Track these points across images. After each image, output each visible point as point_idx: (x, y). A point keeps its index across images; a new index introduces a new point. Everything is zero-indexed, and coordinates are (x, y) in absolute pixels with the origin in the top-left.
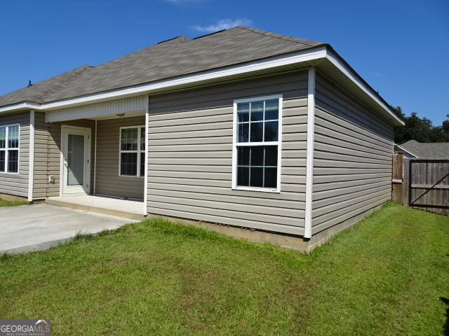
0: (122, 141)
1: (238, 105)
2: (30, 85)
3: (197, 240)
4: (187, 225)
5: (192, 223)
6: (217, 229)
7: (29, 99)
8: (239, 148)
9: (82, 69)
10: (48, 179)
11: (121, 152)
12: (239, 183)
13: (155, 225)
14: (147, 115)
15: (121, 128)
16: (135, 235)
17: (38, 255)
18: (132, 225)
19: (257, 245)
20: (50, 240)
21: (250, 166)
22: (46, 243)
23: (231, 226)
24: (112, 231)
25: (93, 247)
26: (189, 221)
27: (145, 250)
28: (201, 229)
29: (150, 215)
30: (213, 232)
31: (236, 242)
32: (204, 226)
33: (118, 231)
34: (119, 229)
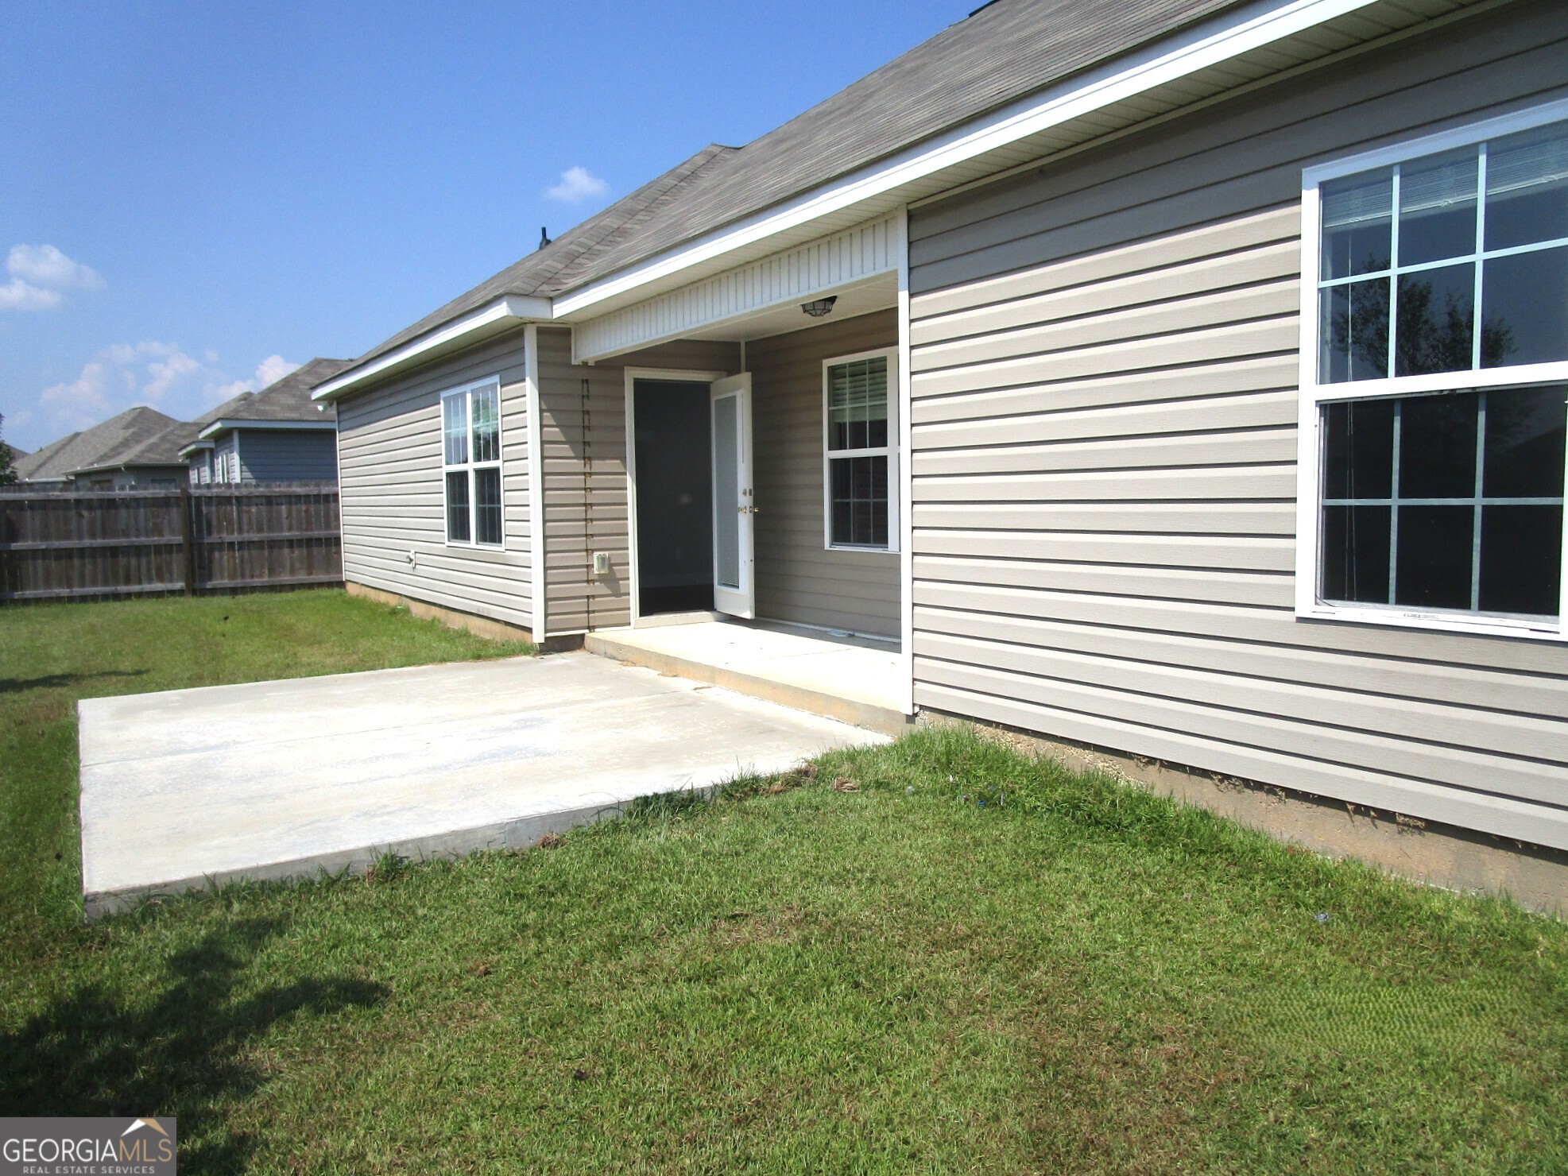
0: (831, 414)
1: (1327, 189)
2: (546, 242)
3: (1123, 849)
4: (1078, 772)
5: (1102, 763)
6: (1225, 805)
7: (517, 285)
8: (1332, 411)
9: (700, 160)
10: (589, 567)
11: (829, 455)
12: (1334, 587)
13: (946, 763)
14: (903, 296)
15: (827, 363)
16: (861, 800)
17: (499, 867)
18: (852, 756)
19: (1437, 905)
20: (545, 809)
21: (1395, 502)
22: (527, 822)
23: (1291, 793)
24: (772, 779)
25: (690, 849)
26: (1088, 756)
27: (889, 881)
28: (1144, 799)
29: (925, 716)
30: (1204, 815)
31: (1320, 876)
32: (1159, 784)
33: (796, 779)
34: (799, 772)
